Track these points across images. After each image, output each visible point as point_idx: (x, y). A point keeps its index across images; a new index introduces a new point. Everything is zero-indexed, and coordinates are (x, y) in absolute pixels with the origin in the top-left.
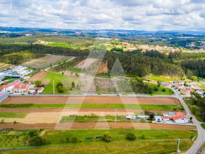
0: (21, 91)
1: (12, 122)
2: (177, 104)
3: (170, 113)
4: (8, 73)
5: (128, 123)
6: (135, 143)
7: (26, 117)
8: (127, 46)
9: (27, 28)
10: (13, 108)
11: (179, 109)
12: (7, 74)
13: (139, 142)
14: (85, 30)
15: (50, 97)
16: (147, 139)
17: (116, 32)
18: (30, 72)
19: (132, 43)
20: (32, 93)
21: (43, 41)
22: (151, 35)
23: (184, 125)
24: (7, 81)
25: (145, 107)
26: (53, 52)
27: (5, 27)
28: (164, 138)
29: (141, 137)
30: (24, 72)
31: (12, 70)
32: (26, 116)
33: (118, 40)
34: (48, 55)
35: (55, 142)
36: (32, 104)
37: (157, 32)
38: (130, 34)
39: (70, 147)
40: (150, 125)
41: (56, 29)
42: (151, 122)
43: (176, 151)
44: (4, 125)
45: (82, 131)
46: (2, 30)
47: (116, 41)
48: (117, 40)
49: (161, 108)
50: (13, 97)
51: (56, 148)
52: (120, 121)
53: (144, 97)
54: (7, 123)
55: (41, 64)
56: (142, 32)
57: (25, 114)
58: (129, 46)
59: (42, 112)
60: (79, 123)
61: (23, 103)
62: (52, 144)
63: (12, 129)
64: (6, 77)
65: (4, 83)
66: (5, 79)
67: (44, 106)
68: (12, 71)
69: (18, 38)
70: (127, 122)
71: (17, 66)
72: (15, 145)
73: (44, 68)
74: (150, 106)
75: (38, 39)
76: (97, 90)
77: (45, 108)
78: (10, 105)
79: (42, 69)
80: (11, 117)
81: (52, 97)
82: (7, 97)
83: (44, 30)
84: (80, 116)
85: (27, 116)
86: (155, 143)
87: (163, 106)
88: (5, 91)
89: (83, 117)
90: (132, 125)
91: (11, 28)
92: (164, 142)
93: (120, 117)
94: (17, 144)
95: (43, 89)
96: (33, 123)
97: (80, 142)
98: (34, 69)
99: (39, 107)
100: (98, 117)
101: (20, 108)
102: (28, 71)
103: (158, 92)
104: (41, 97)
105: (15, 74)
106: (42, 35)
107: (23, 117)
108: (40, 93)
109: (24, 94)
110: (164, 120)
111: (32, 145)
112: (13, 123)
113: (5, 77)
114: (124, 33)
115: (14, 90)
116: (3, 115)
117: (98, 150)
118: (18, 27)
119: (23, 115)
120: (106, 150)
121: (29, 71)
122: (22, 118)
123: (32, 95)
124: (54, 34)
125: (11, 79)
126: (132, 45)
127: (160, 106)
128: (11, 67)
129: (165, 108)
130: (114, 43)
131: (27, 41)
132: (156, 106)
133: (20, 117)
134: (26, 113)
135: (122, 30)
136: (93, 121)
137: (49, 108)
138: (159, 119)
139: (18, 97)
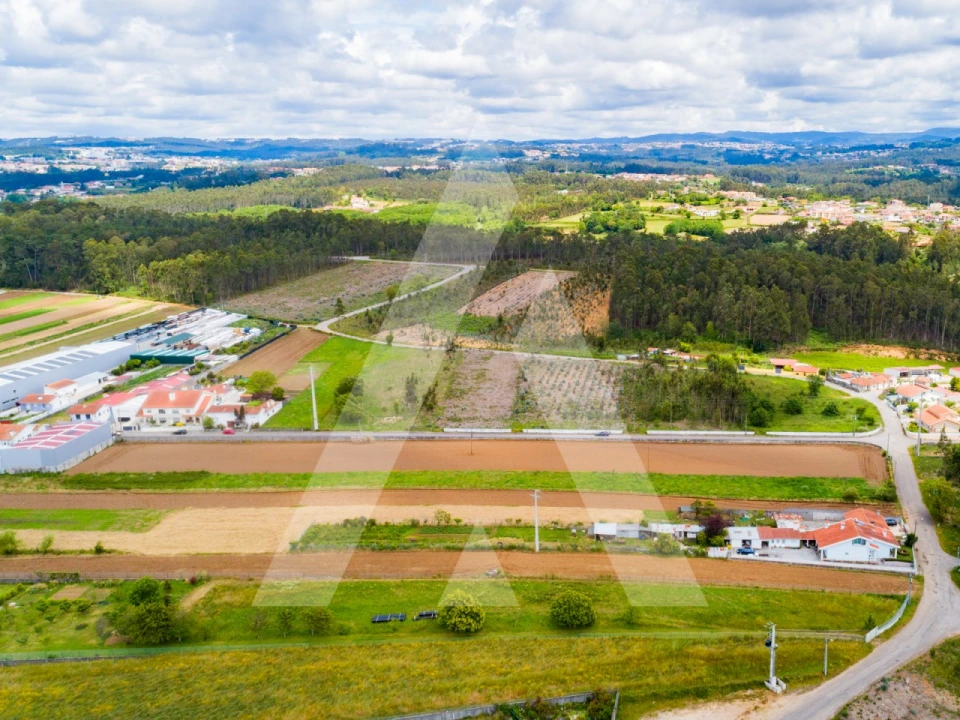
0: (176, 416)
1: (87, 548)
2: (869, 474)
3: (819, 514)
4: (153, 340)
5: (596, 555)
6: (583, 641)
7: (158, 526)
8: (744, 209)
9: (311, 141)
10: (118, 488)
11: (872, 498)
12: (144, 347)
13: (602, 641)
14: (570, 142)
15: (293, 441)
16: (647, 626)
17: (717, 144)
18: (247, 338)
19: (772, 195)
20: (221, 427)
21: (361, 200)
22: (887, 153)
23: (863, 571)
24: (134, 374)
25: (704, 489)
26: (382, 244)
27: (214, 139)
28: (733, 626)
29: (622, 620)
30: (221, 334)
31: (175, 326)
32: (158, 523)
33: (718, 180)
34: (355, 258)
35: (232, 633)
36: (203, 474)
37: (926, 136)
38: (782, 152)
39: (289, 652)
40: (694, 568)
41: (440, 140)
42: (704, 555)
43: (762, 685)
44: (51, 561)
45: (367, 588)
46: (203, 154)
47: (706, 186)
48: (711, 179)
49: (787, 491)
50: (135, 443)
51: (226, 657)
52: (559, 549)
53: (721, 443)
54: (64, 553)
55: (312, 301)
56: (846, 140)
57: (157, 517)
58: (759, 208)
59: (231, 505)
60: (375, 553)
61: (166, 469)
62: (220, 639)
63: (75, 579)
64: (133, 357)
65: (121, 383)
66: (129, 369)
67: (250, 482)
68: (169, 334)
69: (255, 186)
70: (593, 551)
71: (203, 310)
72: (61, 642)
73: (318, 316)
74: (733, 480)
75: (343, 188)
76: (517, 412)
77: (252, 490)
78: (108, 478)
79: (306, 321)
80: (94, 529)
81: (305, 441)
82: (111, 442)
83: (383, 145)
84: (387, 525)
85: (164, 521)
86: (674, 647)
87: (795, 483)
88: (111, 420)
89: (403, 529)
90: (607, 567)
91: (240, 142)
92: (721, 641)
93: (568, 529)
94: (73, 639)
95: (275, 407)
96: (173, 553)
97: (344, 632)
98: (272, 322)
99: (228, 486)
100: (468, 529)
101: (146, 491)
102: (242, 330)
103: (797, 419)
104: (255, 442)
105: (180, 343)
106: (362, 172)
107: (143, 526)
108: (256, 427)
109: (184, 432)
110: (771, 544)
111: (129, 644)
112: (90, 552)
113: (129, 358)
114: (756, 147)
115: (145, 412)
116: (65, 518)
117: (404, 667)
118: (274, 138)
119: (150, 519)
120: (440, 669)
121: (247, 331)
122: (140, 530)
123: (219, 434)
124: (421, 163)
125: (155, 365)
126: (773, 203)
127: (782, 482)
128: (175, 317)
129: (804, 491)
130: (688, 198)
131: (292, 198)
132: (761, 481)
133: (133, 529)
134: (164, 511)
135: (749, 134)
136: (437, 545)
137: (269, 489)
138: (750, 541)
139: (157, 443)
